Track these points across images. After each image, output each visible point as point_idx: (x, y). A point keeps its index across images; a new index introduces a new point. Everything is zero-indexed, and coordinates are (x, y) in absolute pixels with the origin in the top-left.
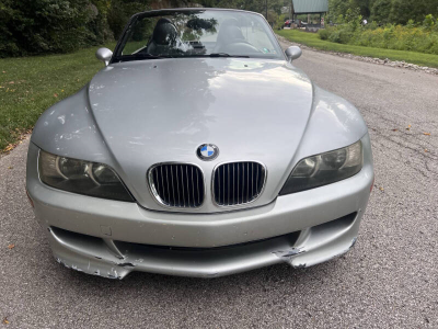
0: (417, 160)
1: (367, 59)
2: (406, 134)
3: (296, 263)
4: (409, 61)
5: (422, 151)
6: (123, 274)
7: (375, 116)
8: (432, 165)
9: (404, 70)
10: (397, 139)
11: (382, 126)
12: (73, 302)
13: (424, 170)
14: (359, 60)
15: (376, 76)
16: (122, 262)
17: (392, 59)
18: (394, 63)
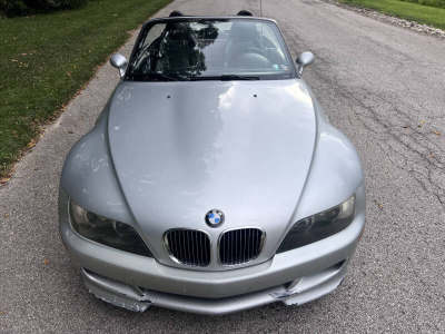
0: (421, 168)
1: (393, 19)
2: (416, 133)
3: (289, 302)
4: (437, 26)
5: (429, 157)
6: (144, 308)
7: (389, 106)
8: (436, 175)
9: (430, 38)
10: (406, 140)
11: (394, 120)
12: (102, 322)
13: (425, 181)
14: (383, 21)
15: (399, 47)
16: (143, 299)
17: (421, 21)
18: (420, 28)
